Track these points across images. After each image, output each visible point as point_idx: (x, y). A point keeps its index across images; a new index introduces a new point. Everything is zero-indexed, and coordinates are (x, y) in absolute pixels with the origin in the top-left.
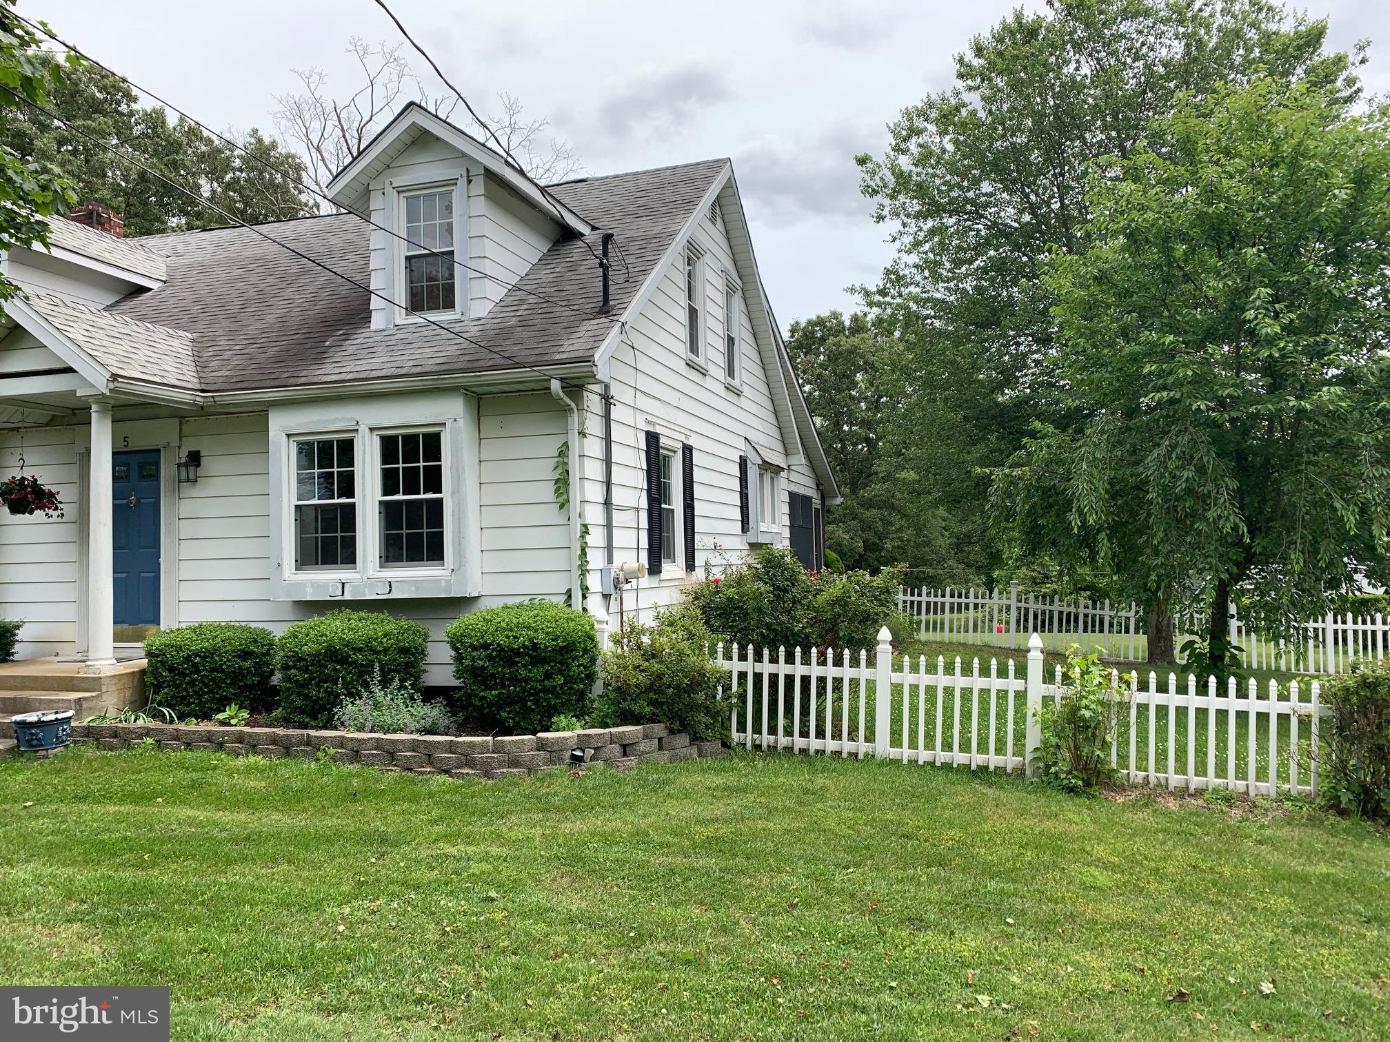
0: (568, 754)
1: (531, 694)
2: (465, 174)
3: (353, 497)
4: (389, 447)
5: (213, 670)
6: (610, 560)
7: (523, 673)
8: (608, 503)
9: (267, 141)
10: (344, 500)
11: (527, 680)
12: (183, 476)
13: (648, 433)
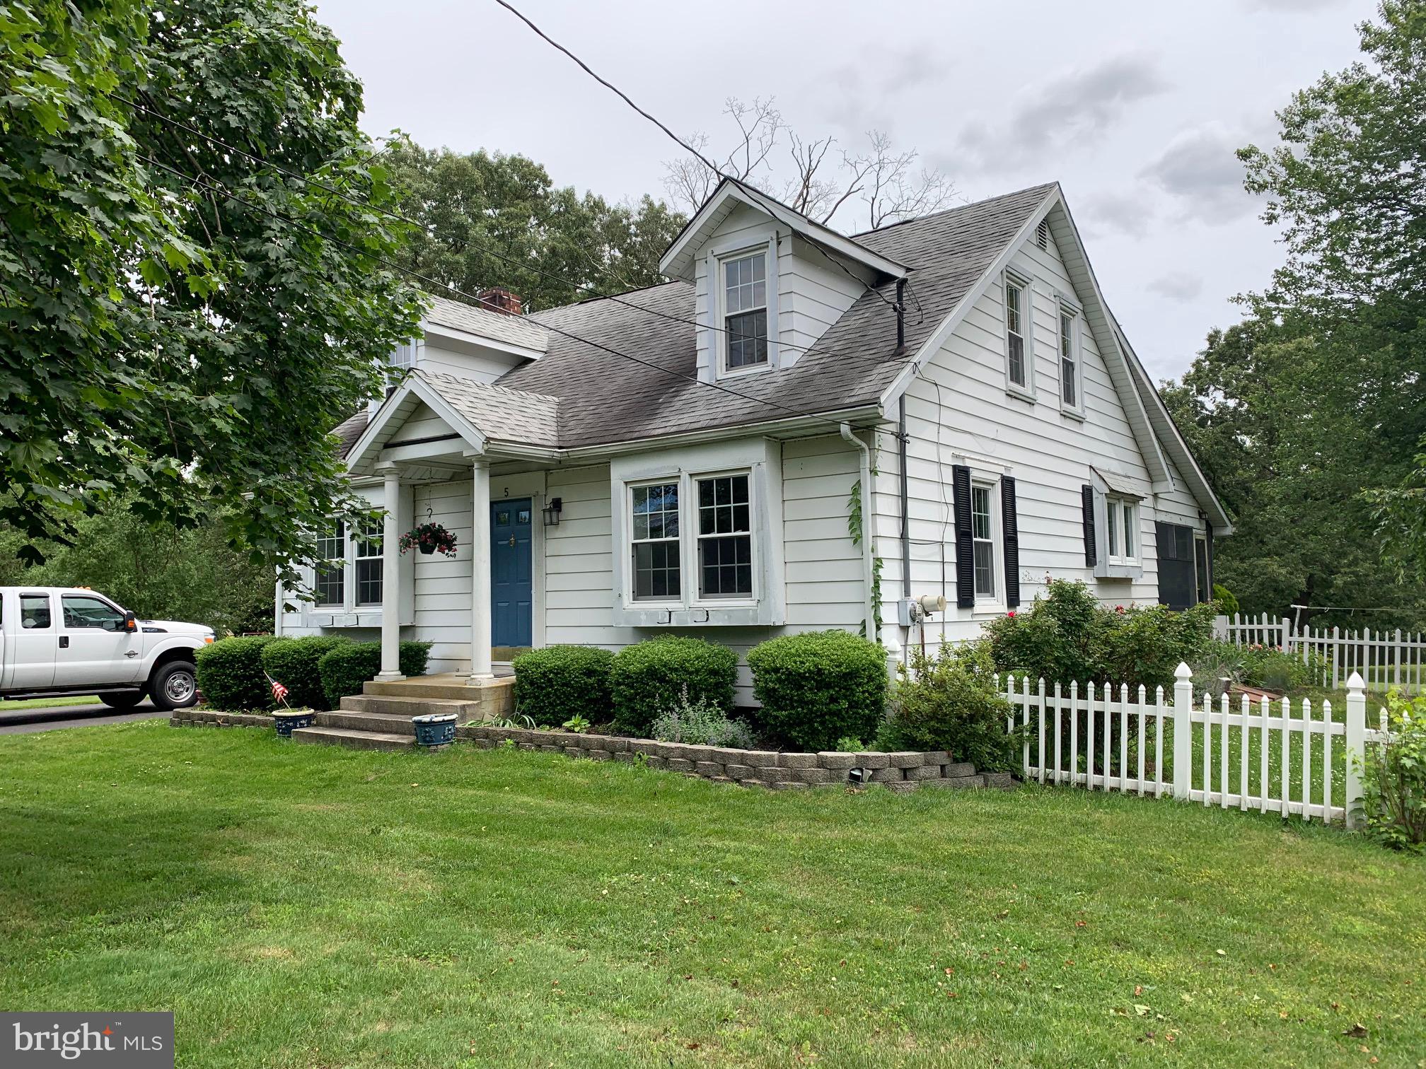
0: (847, 773)
1: (817, 716)
2: (775, 237)
3: (677, 536)
4: (706, 490)
5: (563, 685)
6: (907, 593)
7: (809, 696)
8: (904, 537)
9: (657, 204)
10: (670, 539)
11: (813, 702)
12: (548, 521)
13: (955, 467)
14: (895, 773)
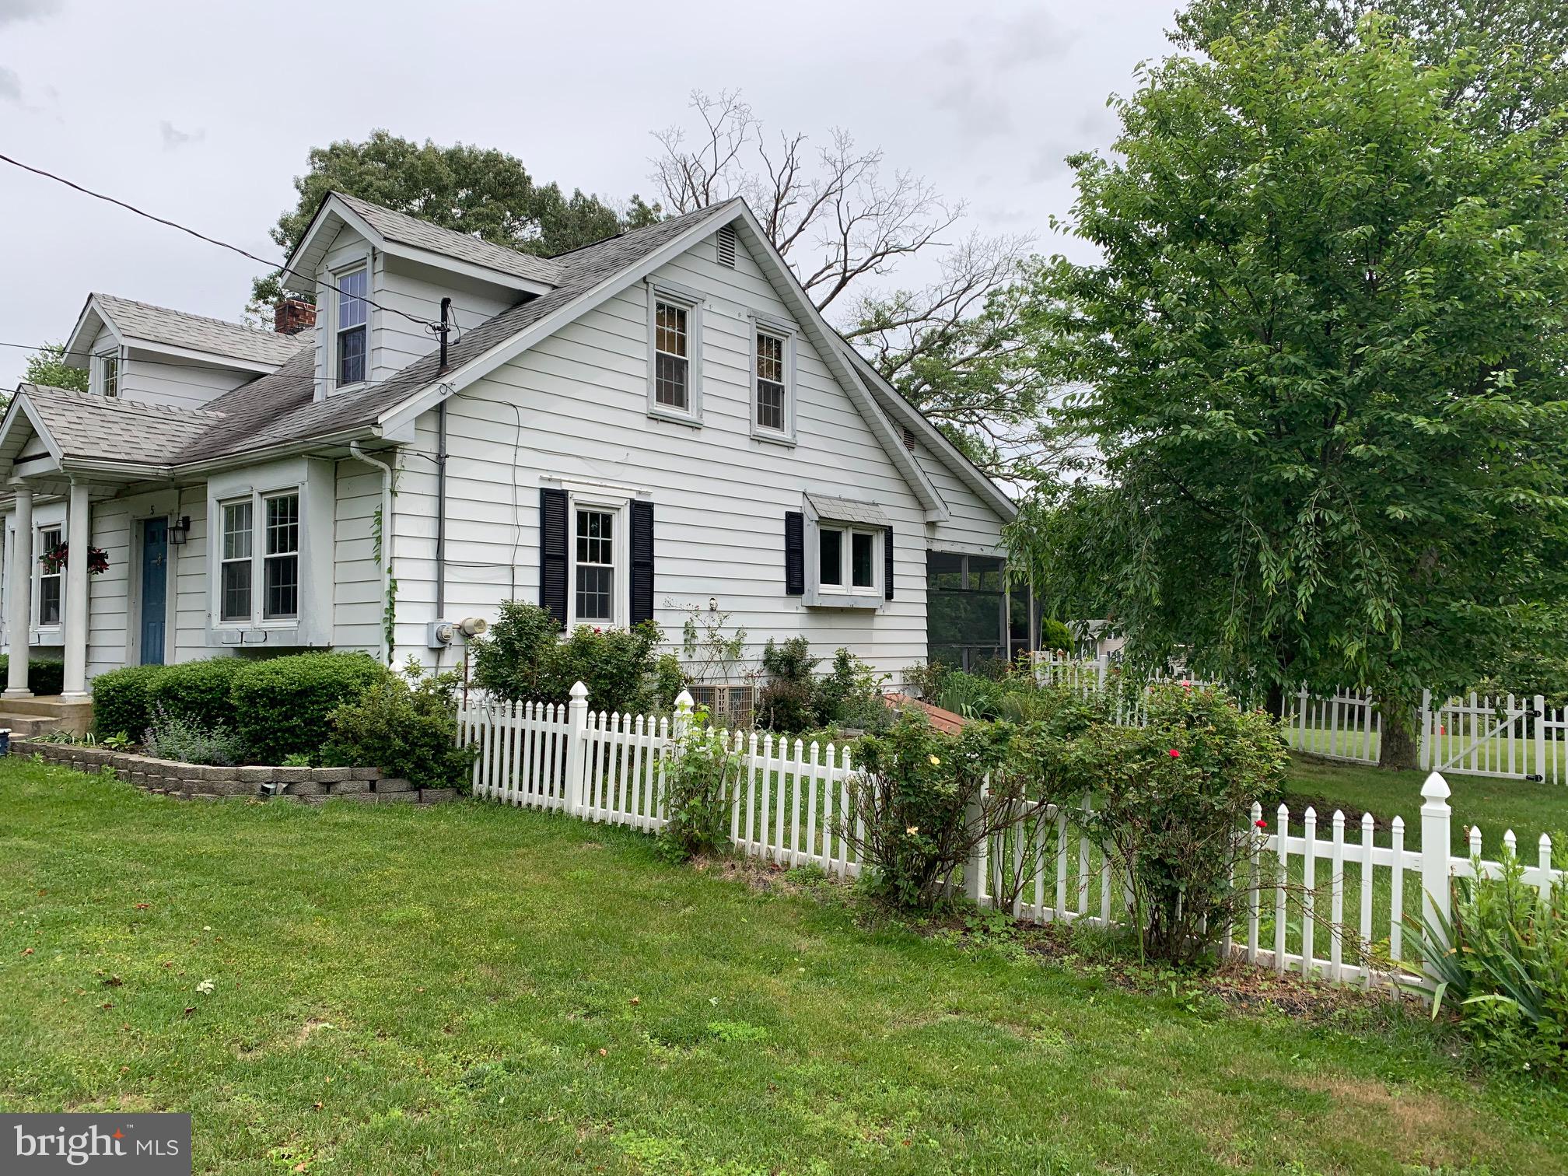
0: (258, 787)
2: (371, 253)
3: (252, 555)
4: (272, 509)
6: (440, 615)
8: (440, 558)
10: (247, 558)
13: (542, 490)
14: (313, 786)
